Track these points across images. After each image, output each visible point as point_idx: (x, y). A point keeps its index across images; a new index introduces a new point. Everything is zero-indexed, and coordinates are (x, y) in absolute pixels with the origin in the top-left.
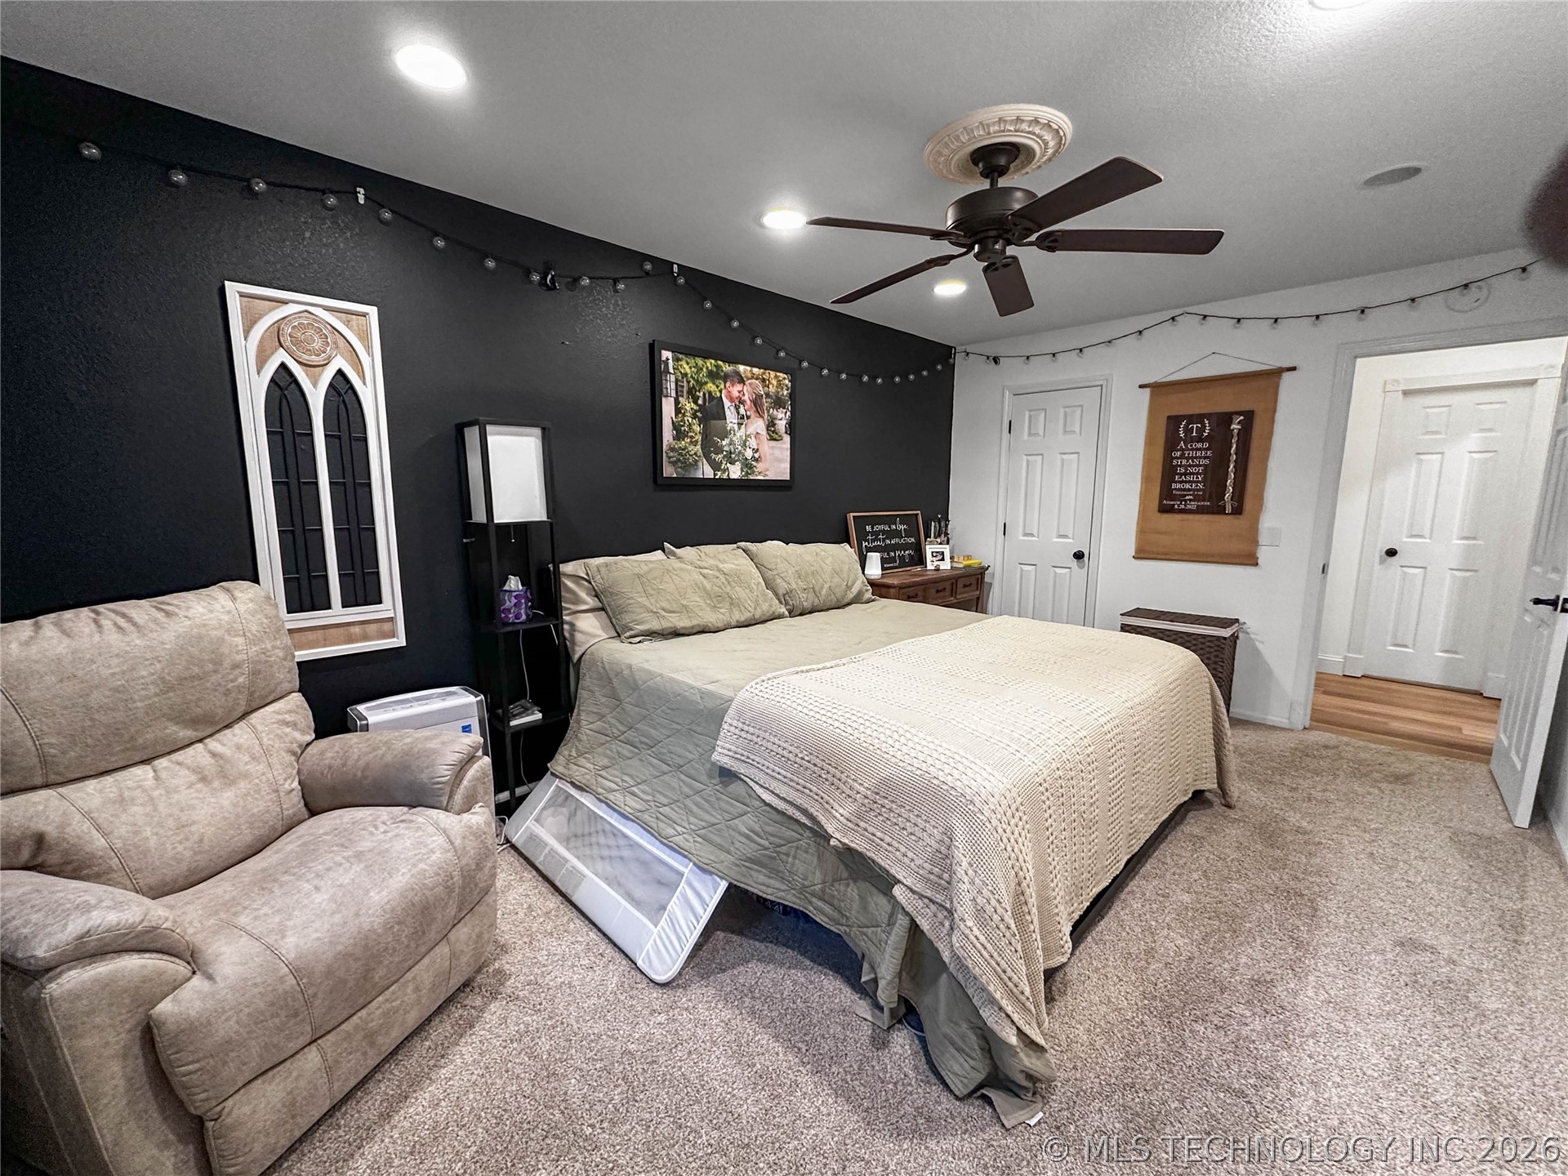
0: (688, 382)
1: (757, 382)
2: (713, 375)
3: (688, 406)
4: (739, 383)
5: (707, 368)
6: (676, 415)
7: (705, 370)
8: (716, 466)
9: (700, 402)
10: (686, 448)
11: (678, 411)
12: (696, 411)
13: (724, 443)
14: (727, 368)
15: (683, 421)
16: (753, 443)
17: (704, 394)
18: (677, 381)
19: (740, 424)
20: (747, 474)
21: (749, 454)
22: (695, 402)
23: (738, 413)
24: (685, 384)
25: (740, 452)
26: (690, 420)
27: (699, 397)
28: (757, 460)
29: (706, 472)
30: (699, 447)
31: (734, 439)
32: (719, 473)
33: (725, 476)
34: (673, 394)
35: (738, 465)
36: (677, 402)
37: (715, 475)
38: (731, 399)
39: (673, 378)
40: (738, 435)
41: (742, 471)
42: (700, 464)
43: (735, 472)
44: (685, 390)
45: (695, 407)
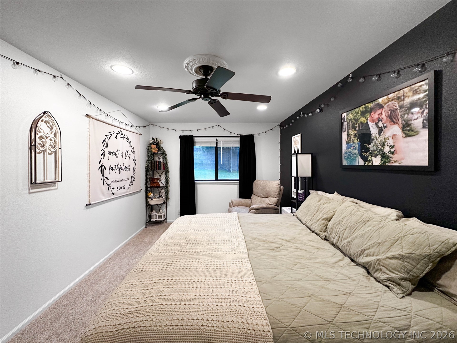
0: (352, 122)
1: (393, 102)
2: (363, 114)
3: (352, 132)
4: (380, 109)
5: (361, 111)
6: (347, 139)
7: (360, 112)
8: (365, 159)
9: (357, 129)
10: (351, 152)
11: (348, 135)
12: (356, 134)
13: (370, 146)
14: (370, 105)
15: (350, 140)
16: (390, 142)
17: (359, 125)
18: (348, 123)
19: (380, 133)
20: (385, 162)
21: (387, 150)
22: (355, 130)
23: (378, 127)
24: (351, 123)
25: (380, 150)
26: (353, 139)
27: (356, 127)
28: (393, 153)
29: (360, 162)
30: (357, 151)
31: (377, 142)
32: (367, 163)
33: (370, 164)
34: (347, 130)
35: (379, 158)
36: (348, 132)
37: (365, 163)
38: (373, 121)
39: (346, 123)
40: (379, 140)
41: (382, 160)
42: (357, 158)
43: (377, 161)
44: (351, 126)
45: (355, 132)
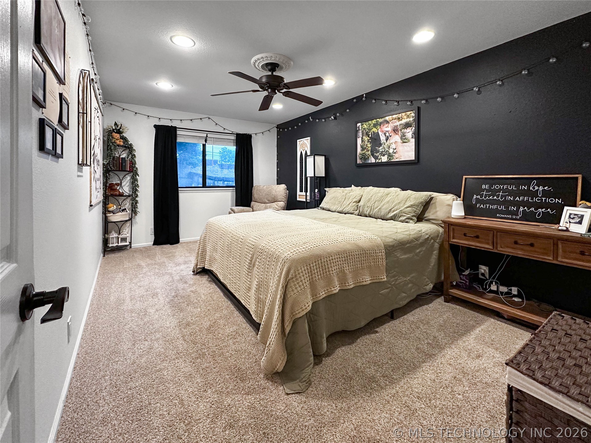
0: (366, 131)
1: (395, 120)
2: (375, 126)
3: (366, 138)
4: (387, 124)
5: (373, 123)
6: (362, 143)
7: (372, 124)
8: (376, 158)
9: (370, 136)
10: (365, 153)
11: (362, 141)
12: (369, 139)
13: (380, 148)
14: (380, 120)
15: (364, 144)
16: (393, 146)
17: (371, 133)
18: (362, 131)
19: (387, 140)
20: (390, 159)
21: (391, 151)
22: (369, 137)
23: (386, 136)
24: (365, 132)
25: (387, 151)
26: (367, 143)
27: (369, 135)
28: (395, 153)
29: (373, 160)
30: (369, 152)
31: (384, 146)
32: (377, 160)
33: (380, 161)
34: (361, 136)
35: (386, 156)
36: (362, 138)
37: (376, 161)
38: (382, 131)
39: (361, 131)
40: (386, 144)
41: (388, 158)
42: (370, 158)
43: (384, 159)
44: (365, 133)
45: (369, 138)
